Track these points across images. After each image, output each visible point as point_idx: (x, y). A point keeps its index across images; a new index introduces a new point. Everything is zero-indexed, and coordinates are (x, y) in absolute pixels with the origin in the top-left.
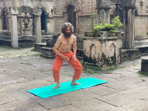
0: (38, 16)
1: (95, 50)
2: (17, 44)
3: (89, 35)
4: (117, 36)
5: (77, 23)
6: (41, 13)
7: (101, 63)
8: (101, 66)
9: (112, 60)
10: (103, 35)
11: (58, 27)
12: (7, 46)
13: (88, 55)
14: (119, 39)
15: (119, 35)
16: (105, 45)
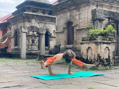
0: (43, 34)
1: (92, 52)
2: (25, 56)
3: (86, 40)
4: (111, 41)
5: (75, 35)
7: (96, 63)
8: (97, 66)
9: (106, 61)
10: (98, 38)
11: (59, 41)
12: (17, 58)
13: (85, 57)
14: (112, 43)
15: (112, 40)
16: (100, 48)
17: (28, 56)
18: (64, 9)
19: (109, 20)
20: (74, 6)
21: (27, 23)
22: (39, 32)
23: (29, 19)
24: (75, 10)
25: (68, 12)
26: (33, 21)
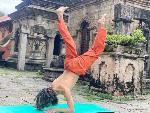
0: (51, 38)
1: (106, 70)
2: (23, 67)
4: (138, 54)
5: (90, 42)
6: (56, 35)
7: (111, 89)
8: (112, 93)
10: (117, 49)
12: (13, 68)
13: (95, 77)
14: (140, 58)
15: (141, 54)
16: (119, 64)
17: (29, 67)
18: (79, 3)
19: (141, 22)
21: (32, 20)
22: (46, 34)
23: (35, 16)
24: (94, 6)
25: (84, 8)
26: (39, 19)
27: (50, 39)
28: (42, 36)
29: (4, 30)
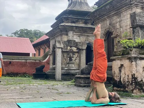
0: (83, 50)
1: (125, 72)
2: (60, 77)
3: (118, 54)
5: (115, 49)
6: (86, 46)
7: (131, 87)
10: (132, 52)
13: (117, 79)
16: (136, 65)
17: (65, 77)
18: (103, 16)
20: (114, 11)
21: (65, 36)
22: (77, 47)
23: (67, 32)
24: (115, 17)
25: (107, 20)
26: (71, 34)
27: (81, 50)
28: (74, 49)
29: (45, 47)
